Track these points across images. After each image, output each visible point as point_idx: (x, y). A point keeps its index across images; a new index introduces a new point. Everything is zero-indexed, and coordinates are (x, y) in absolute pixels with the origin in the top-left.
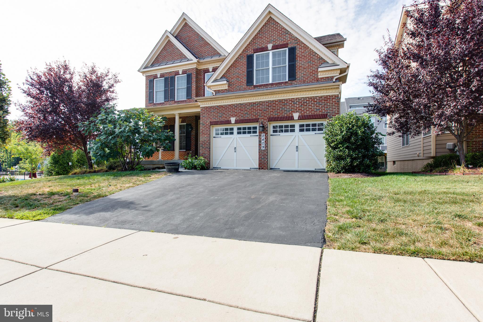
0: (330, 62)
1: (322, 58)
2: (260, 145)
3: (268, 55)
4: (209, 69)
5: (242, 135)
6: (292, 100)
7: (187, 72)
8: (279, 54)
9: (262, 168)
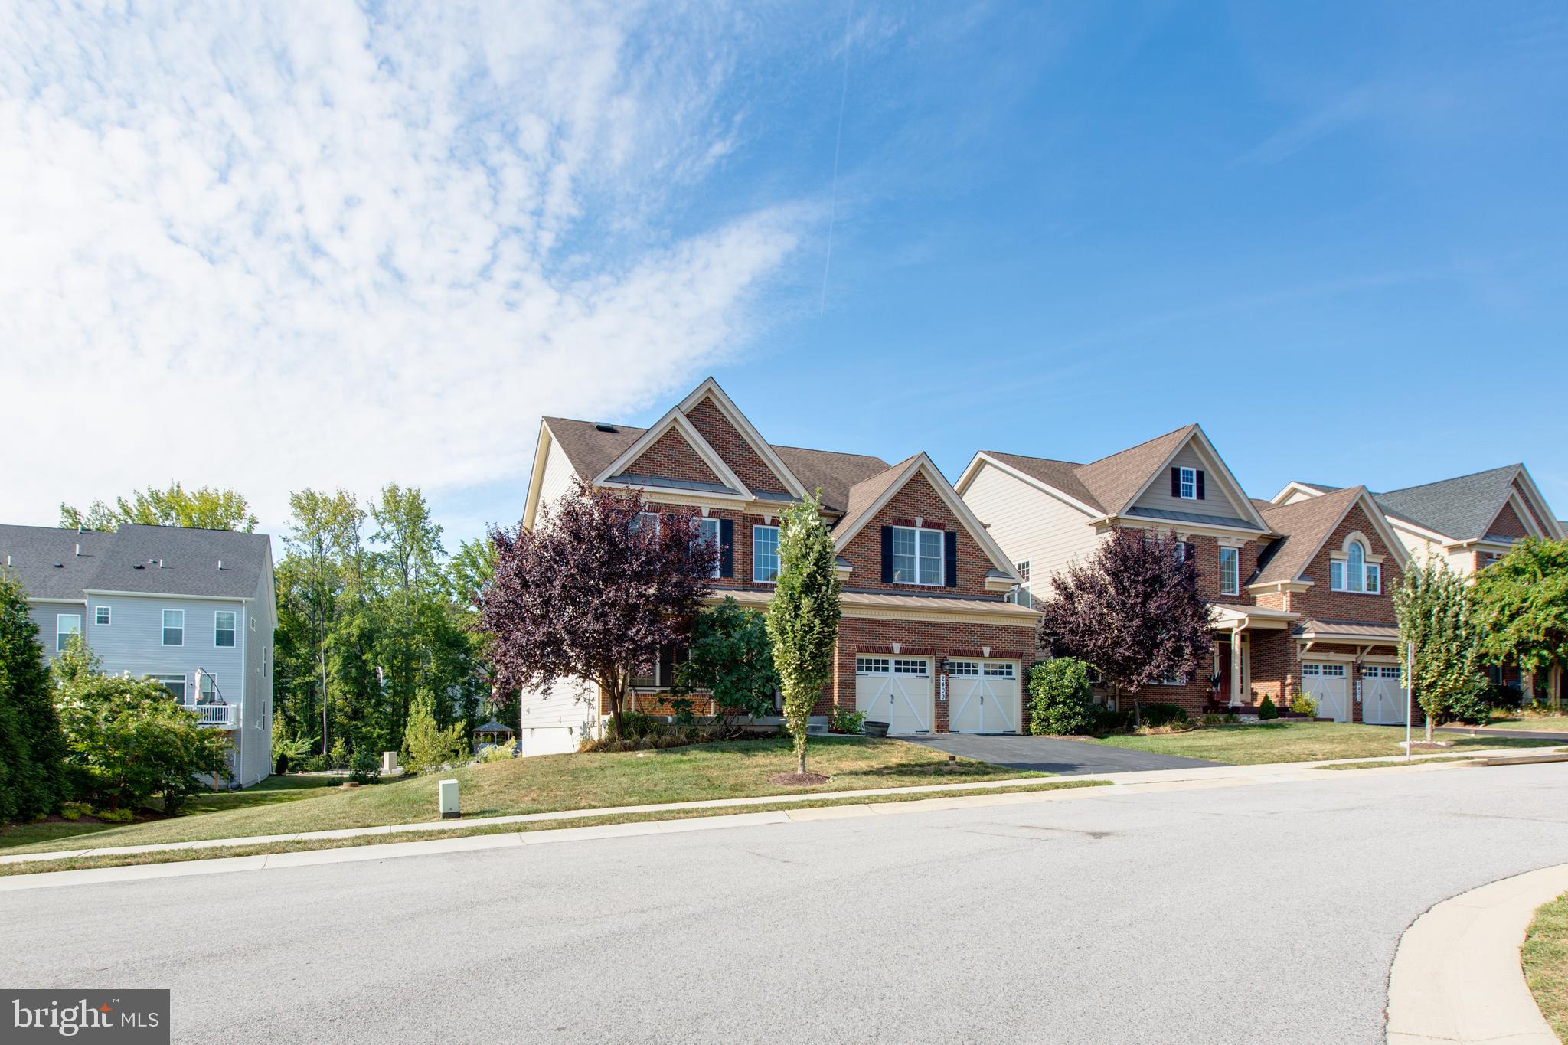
0: (1000, 570)
1: (990, 561)
2: (937, 693)
3: (913, 533)
4: (765, 517)
5: (902, 674)
6: (980, 626)
7: (722, 514)
8: (930, 535)
9: (942, 731)
